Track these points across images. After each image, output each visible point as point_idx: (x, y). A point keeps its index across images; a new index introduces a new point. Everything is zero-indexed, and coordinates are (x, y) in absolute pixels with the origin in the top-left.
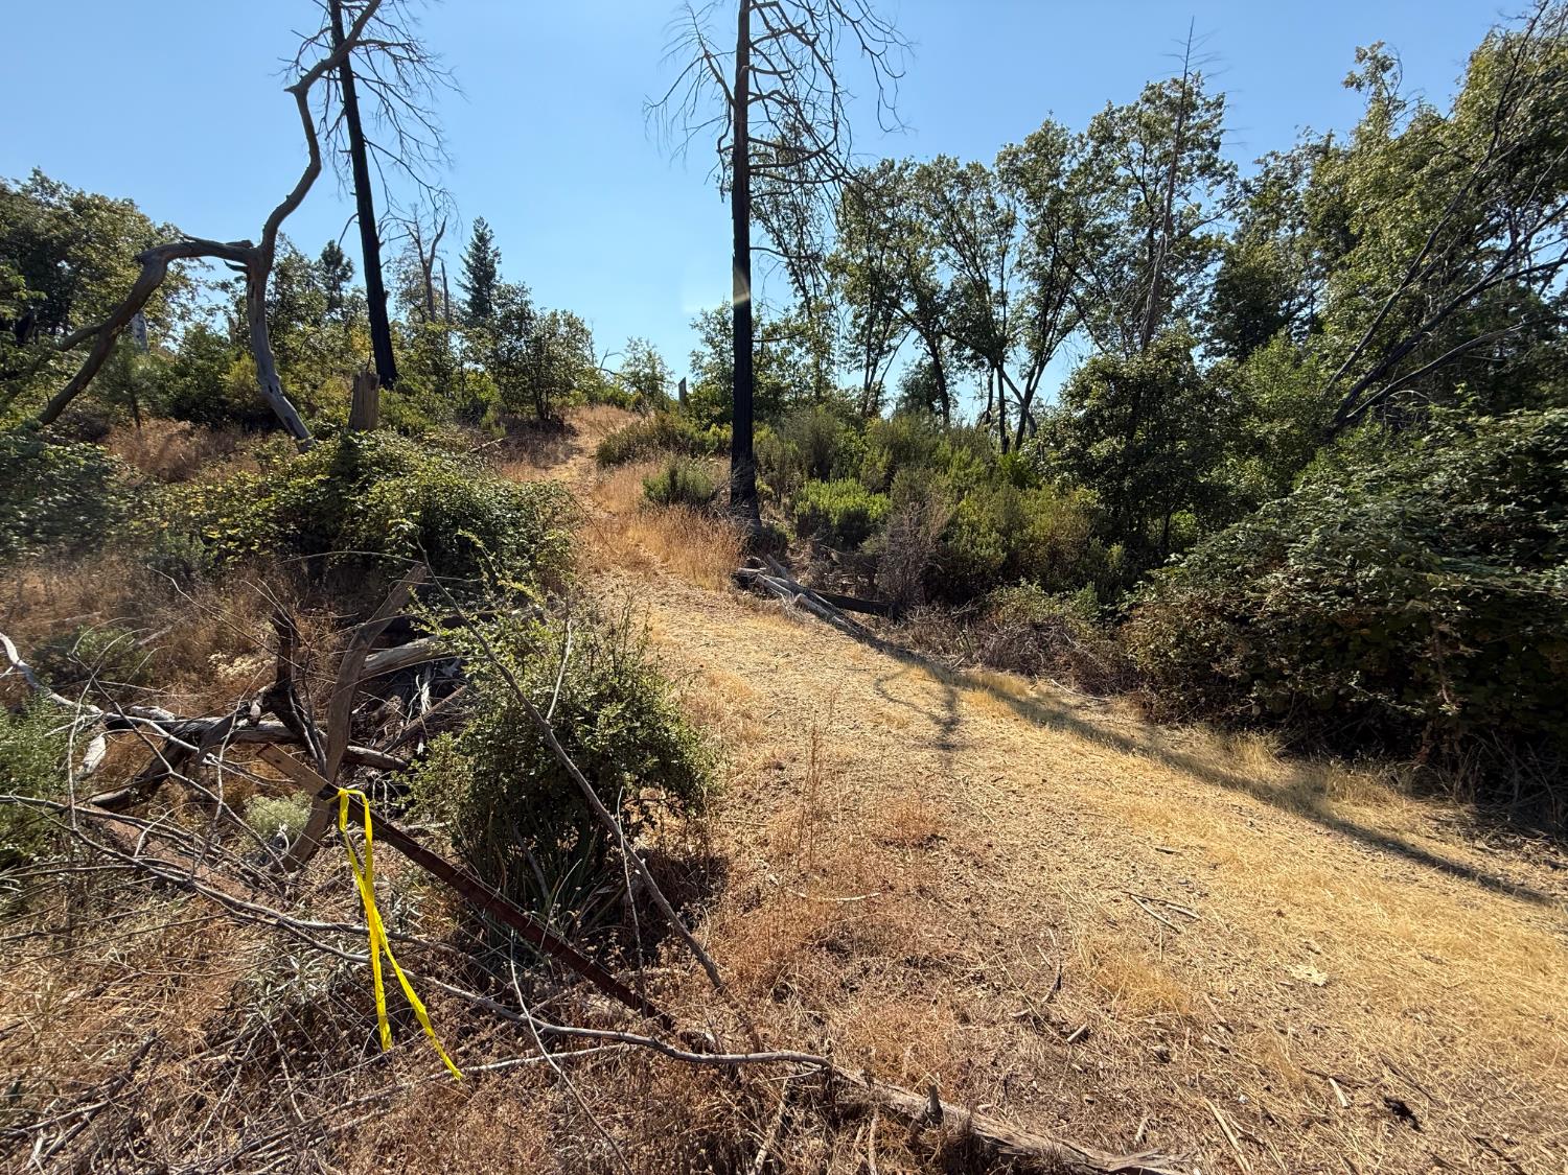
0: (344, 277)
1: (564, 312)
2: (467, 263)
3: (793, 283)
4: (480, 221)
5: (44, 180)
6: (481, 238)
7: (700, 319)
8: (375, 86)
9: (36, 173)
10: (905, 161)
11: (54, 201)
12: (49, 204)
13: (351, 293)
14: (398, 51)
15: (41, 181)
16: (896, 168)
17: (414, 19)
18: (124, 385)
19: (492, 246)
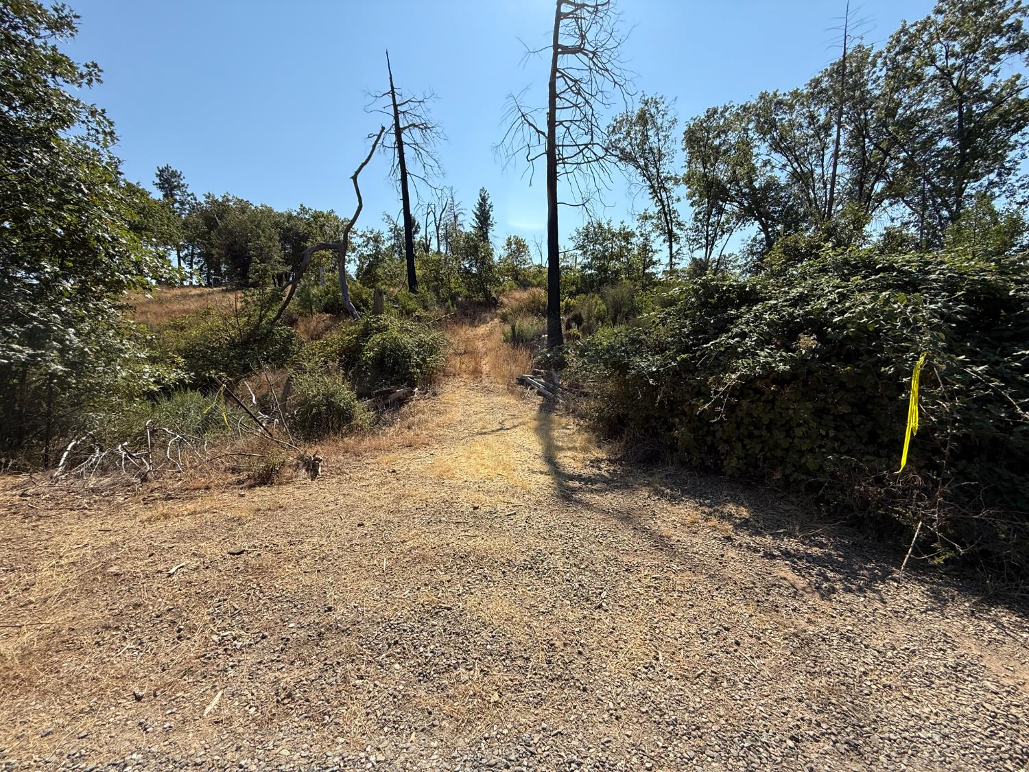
0: (416, 232)
1: (515, 236)
2: (475, 214)
3: (653, 198)
4: (483, 190)
5: (304, 208)
6: (484, 199)
7: (575, 234)
8: (414, 146)
9: (302, 205)
10: (725, 106)
11: (307, 217)
12: (305, 218)
13: (419, 239)
14: (421, 126)
15: (303, 208)
16: (719, 111)
17: (429, 110)
18: (307, 301)
19: (488, 202)
